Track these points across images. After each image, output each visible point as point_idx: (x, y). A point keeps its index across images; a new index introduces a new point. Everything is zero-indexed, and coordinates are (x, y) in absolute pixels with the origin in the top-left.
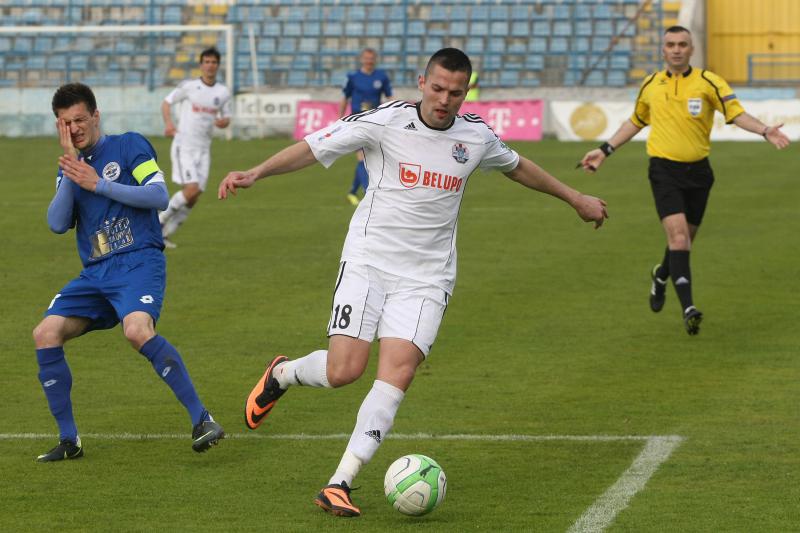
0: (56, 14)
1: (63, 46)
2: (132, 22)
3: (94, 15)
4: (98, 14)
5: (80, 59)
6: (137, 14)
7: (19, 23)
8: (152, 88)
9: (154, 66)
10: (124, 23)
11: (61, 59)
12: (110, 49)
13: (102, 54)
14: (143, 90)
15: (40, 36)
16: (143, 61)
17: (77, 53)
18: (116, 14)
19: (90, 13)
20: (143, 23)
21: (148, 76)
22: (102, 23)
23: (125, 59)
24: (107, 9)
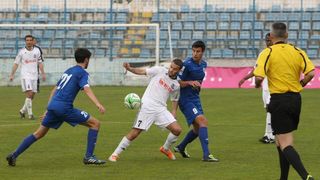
0: (56, 17)
1: (61, 35)
2: (98, 22)
3: (77, 18)
4: (79, 17)
5: (71, 42)
6: (101, 17)
7: (35, 22)
8: (111, 59)
9: (112, 46)
10: (93, 22)
11: (60, 42)
12: (86, 37)
13: (82, 39)
14: (107, 60)
15: (47, 29)
16: (105, 43)
17: (69, 39)
18: (89, 17)
19: (75, 16)
20: (105, 22)
21: (109, 52)
22: (82, 23)
23: (96, 42)
24: (85, 14)
